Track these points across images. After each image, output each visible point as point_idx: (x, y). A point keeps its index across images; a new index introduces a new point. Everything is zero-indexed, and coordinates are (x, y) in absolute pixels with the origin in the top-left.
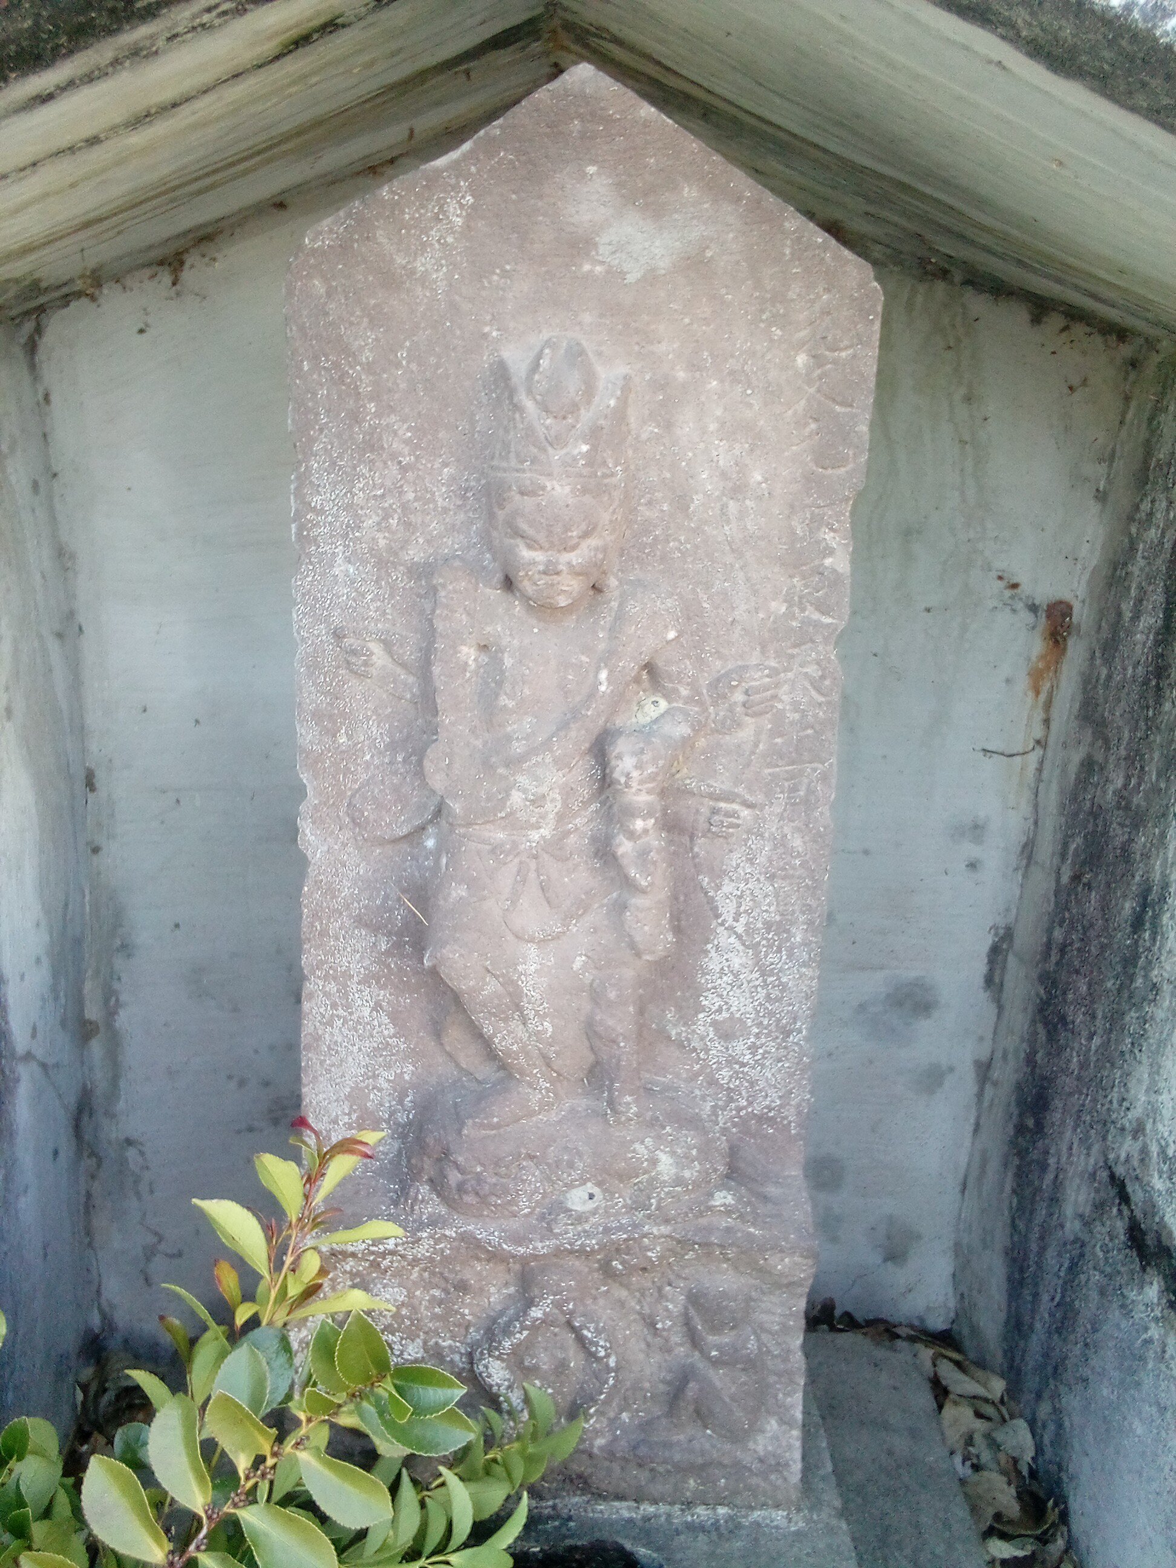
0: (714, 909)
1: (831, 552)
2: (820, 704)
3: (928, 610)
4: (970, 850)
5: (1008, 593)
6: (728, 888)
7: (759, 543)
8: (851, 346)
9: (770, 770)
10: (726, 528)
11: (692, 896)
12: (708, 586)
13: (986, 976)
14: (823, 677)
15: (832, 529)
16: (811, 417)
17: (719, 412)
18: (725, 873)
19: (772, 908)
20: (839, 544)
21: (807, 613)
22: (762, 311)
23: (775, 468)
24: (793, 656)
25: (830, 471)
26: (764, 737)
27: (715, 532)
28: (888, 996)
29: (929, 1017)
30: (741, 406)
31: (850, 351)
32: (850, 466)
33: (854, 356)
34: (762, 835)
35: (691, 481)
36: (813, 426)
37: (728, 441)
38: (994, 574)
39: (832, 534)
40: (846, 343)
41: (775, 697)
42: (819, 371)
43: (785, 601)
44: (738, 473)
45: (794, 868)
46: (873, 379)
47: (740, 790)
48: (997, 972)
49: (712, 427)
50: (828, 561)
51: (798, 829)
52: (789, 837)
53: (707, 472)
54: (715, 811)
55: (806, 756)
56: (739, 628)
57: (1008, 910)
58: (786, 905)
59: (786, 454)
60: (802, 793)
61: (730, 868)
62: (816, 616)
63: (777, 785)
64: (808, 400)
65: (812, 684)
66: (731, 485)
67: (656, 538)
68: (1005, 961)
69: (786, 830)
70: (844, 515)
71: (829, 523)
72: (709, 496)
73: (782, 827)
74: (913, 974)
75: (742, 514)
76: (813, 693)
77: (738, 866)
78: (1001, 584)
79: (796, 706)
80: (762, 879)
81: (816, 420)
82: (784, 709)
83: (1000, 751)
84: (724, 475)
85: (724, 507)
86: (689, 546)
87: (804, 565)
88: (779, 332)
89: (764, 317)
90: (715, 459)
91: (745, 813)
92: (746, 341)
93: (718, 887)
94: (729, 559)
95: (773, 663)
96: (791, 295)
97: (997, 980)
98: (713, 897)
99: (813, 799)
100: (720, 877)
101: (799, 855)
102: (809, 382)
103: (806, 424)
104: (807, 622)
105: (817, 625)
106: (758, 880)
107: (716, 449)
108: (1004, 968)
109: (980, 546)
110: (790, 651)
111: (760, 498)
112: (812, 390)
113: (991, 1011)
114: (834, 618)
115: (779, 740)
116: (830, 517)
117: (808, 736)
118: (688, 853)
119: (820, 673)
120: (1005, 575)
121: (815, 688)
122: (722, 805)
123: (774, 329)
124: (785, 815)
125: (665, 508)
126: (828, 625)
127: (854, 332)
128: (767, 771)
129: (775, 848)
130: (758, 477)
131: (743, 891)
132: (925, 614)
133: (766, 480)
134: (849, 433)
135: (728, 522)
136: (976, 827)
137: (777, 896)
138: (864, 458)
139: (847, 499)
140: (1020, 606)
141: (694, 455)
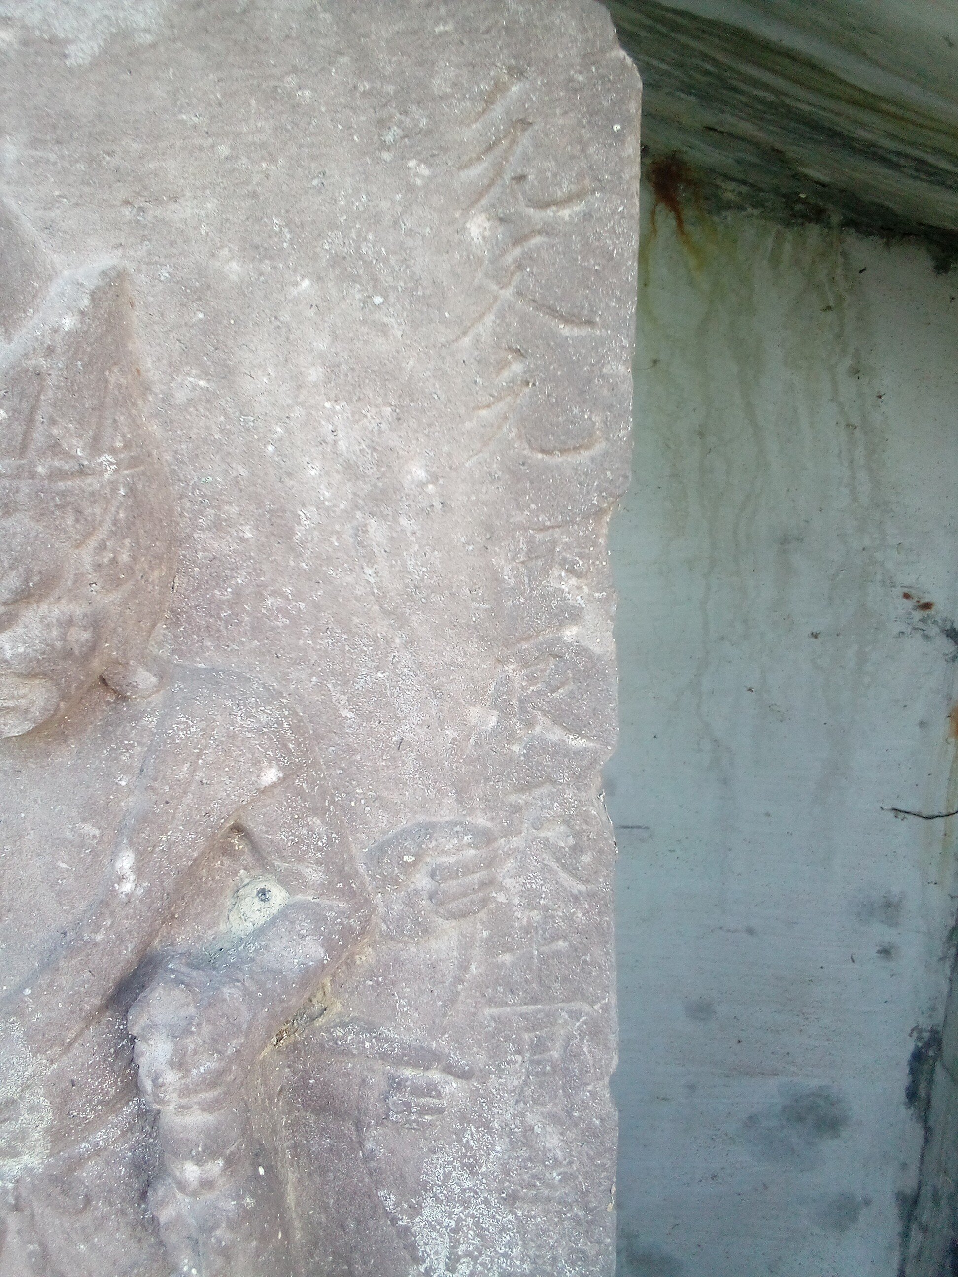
0: (412, 1248)
1: (575, 616)
2: (576, 898)
3: (815, 636)
4: (881, 933)
5: (918, 615)
6: (431, 1212)
7: (435, 598)
8: (579, 195)
9: (494, 1011)
10: (369, 571)
11: (371, 1223)
12: (345, 680)
13: (908, 1089)
14: (577, 849)
15: (571, 571)
16: (510, 349)
17: (322, 344)
18: (425, 1187)
19: (516, 1252)
20: (589, 599)
21: (538, 729)
22: (382, 124)
23: (449, 455)
24: (517, 809)
25: (558, 459)
26: (477, 953)
27: (349, 579)
28: (784, 1108)
29: (837, 1136)
30: (364, 329)
31: (579, 207)
32: (600, 447)
33: (588, 216)
34: (487, 1126)
35: (289, 483)
36: (517, 367)
37: (349, 401)
38: (898, 591)
39: (573, 581)
40: (566, 187)
41: (489, 883)
42: (517, 252)
43: (495, 706)
44: (379, 463)
45: (550, 1186)
46: (633, 264)
47: (442, 1044)
48: (922, 1086)
49: (315, 374)
50: (570, 633)
51: (554, 1118)
52: (537, 1130)
53: (318, 464)
54: (396, 1085)
55: (557, 989)
56: (413, 755)
57: (933, 1009)
58: (539, 1247)
59: (468, 425)
60: (556, 1054)
61: (432, 1180)
62: (555, 735)
63: (507, 1038)
64: (501, 316)
65: (558, 860)
66: (367, 488)
67: (238, 593)
68: (932, 1071)
69: (530, 1118)
70: (595, 544)
71: (565, 560)
72: (327, 509)
73: (523, 1115)
74: (814, 1083)
75: (396, 546)
76: (562, 875)
77: (447, 1176)
78: (909, 604)
79: (531, 899)
80: (493, 1200)
81: (519, 354)
82: (509, 905)
83: (916, 810)
84: (351, 470)
85: (361, 530)
86: (302, 605)
87: (527, 639)
88: (424, 170)
89: (389, 138)
90: (330, 438)
91: (452, 1087)
92: (357, 191)
93: (415, 1211)
94: (382, 628)
95: (481, 821)
96: (439, 85)
97: (922, 1094)
98: (407, 1229)
99: (575, 1067)
100: (416, 1193)
101: (557, 1163)
102: (500, 276)
103: (502, 365)
104: (538, 747)
105: (559, 751)
106: (486, 1201)
107: (329, 420)
108: (931, 1082)
109: (879, 556)
110: (513, 798)
111: (426, 513)
112: (507, 293)
113: (916, 1133)
114: (589, 738)
115: (506, 958)
116: (567, 547)
117: (558, 954)
118: (353, 1150)
119: (571, 841)
120: (912, 592)
121: (563, 866)
122: (408, 1073)
123: (412, 164)
124: (528, 1092)
125: (248, 535)
126: (579, 754)
127: (584, 164)
128: (489, 1011)
129: (513, 1146)
130: (418, 472)
131: (459, 1220)
132: (812, 640)
133: (434, 478)
134: (590, 381)
135: (371, 559)
136: (888, 905)
137: (522, 1230)
138: (624, 430)
139: (599, 513)
140: (934, 630)
141: (287, 430)
